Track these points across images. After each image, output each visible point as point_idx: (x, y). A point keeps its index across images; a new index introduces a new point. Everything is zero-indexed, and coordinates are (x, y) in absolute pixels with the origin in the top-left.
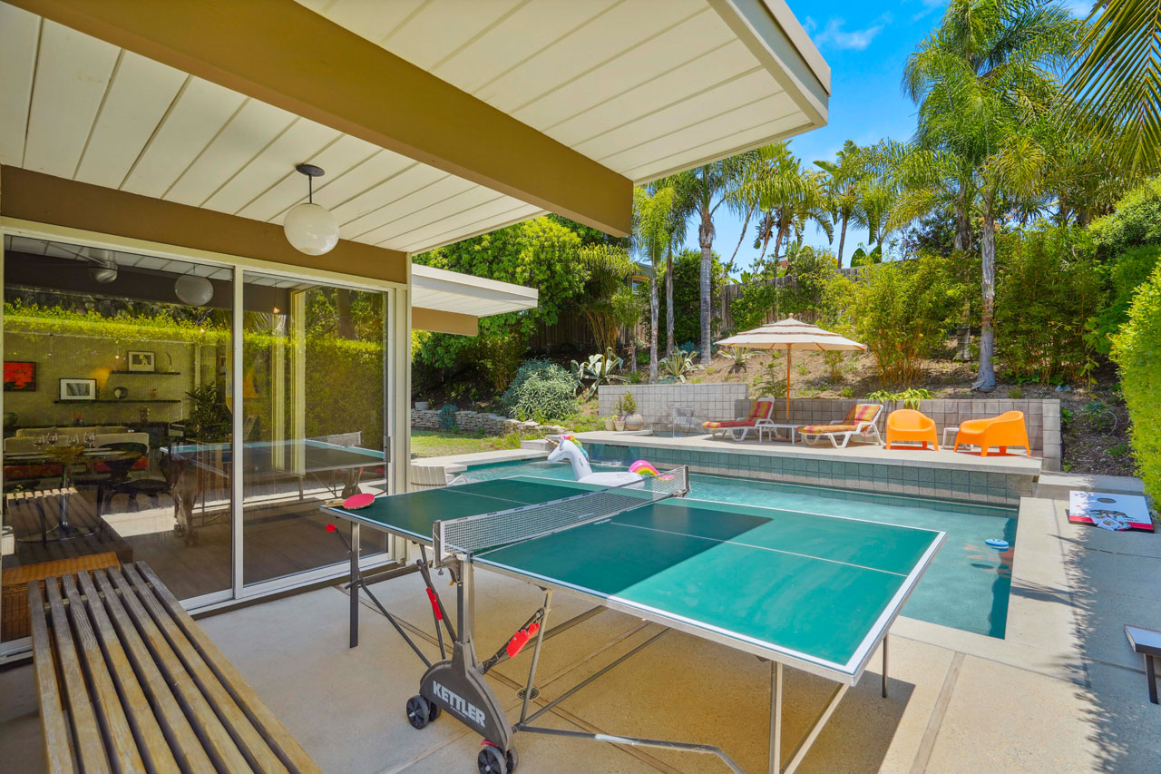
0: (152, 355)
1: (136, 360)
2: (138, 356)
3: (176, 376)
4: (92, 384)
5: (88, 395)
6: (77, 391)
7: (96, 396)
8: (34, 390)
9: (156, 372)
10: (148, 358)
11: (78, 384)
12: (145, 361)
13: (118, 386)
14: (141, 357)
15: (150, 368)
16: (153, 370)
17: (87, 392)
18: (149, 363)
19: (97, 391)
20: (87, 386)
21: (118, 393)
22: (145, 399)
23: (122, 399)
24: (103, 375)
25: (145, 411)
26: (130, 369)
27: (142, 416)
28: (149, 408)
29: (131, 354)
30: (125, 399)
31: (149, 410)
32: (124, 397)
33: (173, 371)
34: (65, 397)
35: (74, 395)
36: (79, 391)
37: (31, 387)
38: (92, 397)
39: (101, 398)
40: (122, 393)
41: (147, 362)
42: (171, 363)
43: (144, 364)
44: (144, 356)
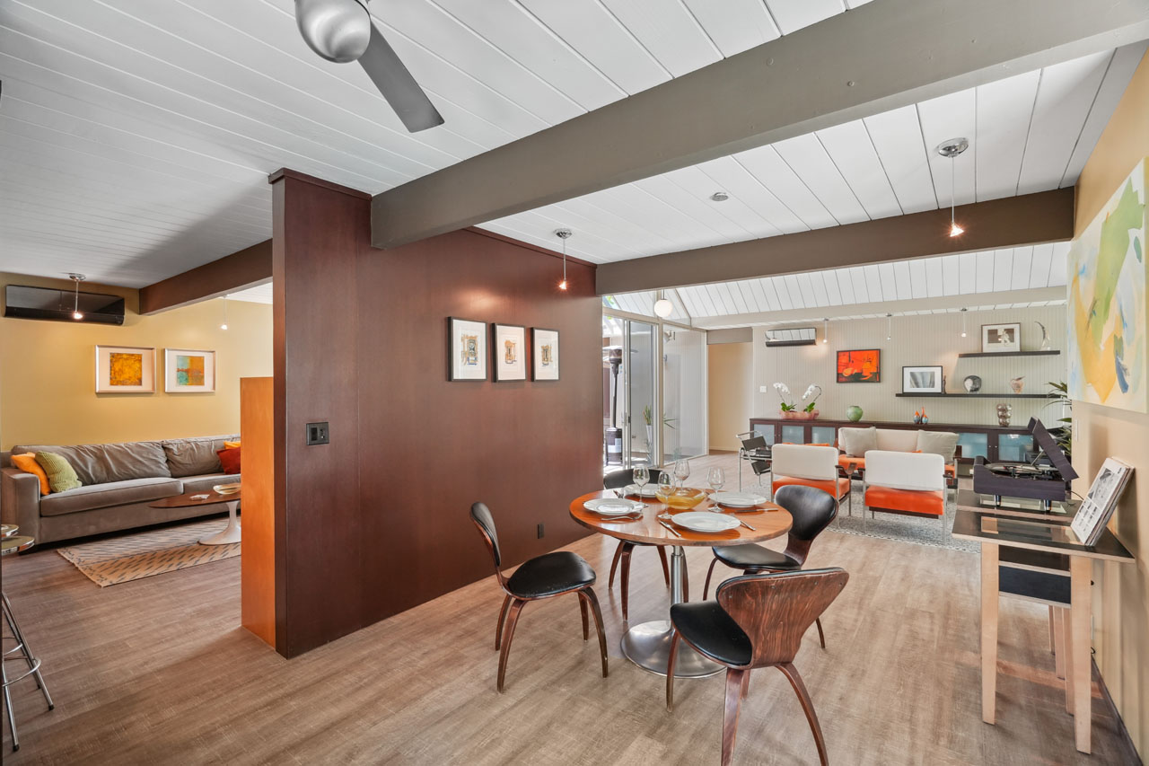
2: (996, 331)
3: (1054, 356)
4: (938, 371)
5: (933, 386)
6: (920, 381)
7: (943, 388)
8: (879, 382)
9: (1024, 353)
10: (1010, 332)
11: (922, 373)
12: (1006, 337)
13: (967, 376)
14: (1000, 333)
15: (1015, 347)
16: (1018, 349)
17: (932, 384)
18: (1012, 340)
19: (943, 382)
20: (933, 375)
21: (969, 384)
22: (1005, 393)
23: (975, 393)
24: (951, 360)
25: (1004, 410)
26: (985, 351)
27: (1000, 417)
28: (1010, 406)
29: (986, 329)
30: (978, 393)
31: (1010, 409)
32: (977, 390)
33: (1049, 349)
34: (908, 389)
35: (918, 386)
36: (923, 382)
37: (876, 377)
38: (937, 389)
39: (949, 391)
40: (974, 384)
41: (1010, 339)
42: (1044, 337)
43: (1005, 342)
44: (1005, 330)
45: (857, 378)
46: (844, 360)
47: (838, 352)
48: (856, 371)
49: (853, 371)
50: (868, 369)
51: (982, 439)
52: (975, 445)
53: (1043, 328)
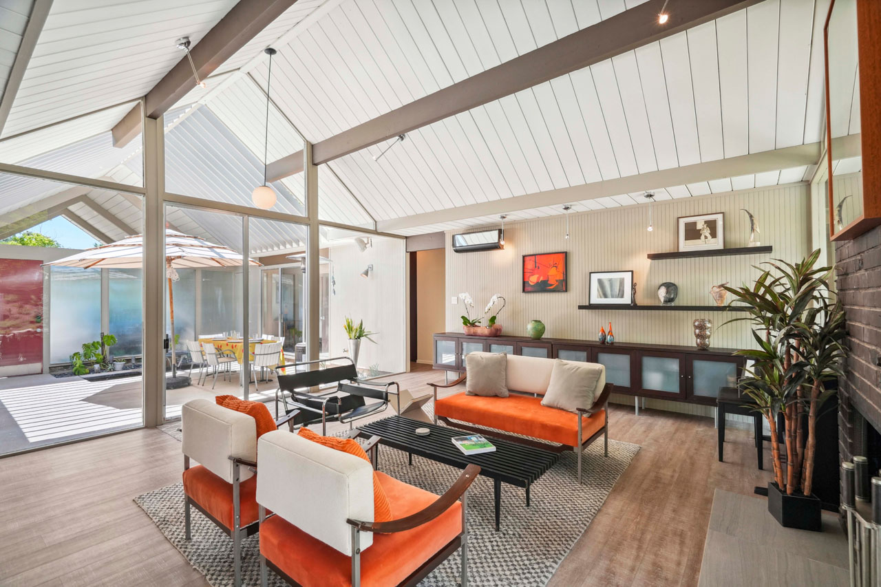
0: (719, 218)
1: (692, 233)
2: (695, 224)
4: (628, 278)
5: (622, 297)
6: (608, 290)
7: (633, 300)
8: (566, 291)
9: (727, 251)
10: (712, 225)
11: (610, 280)
12: (707, 232)
13: (661, 283)
14: (699, 226)
15: (717, 244)
16: (721, 247)
18: (714, 235)
19: (634, 290)
20: (622, 282)
21: (662, 294)
22: (706, 305)
23: (669, 305)
24: (642, 264)
25: (702, 327)
26: (682, 249)
27: (698, 336)
28: (709, 321)
29: (682, 222)
30: (673, 304)
31: (709, 325)
32: (671, 300)
33: (758, 244)
34: (596, 300)
35: (605, 296)
36: (611, 291)
37: (563, 286)
38: (627, 300)
39: (640, 302)
40: (667, 293)
41: (710, 234)
42: (753, 229)
43: (706, 237)
44: (706, 222)
45: (543, 287)
46: (530, 265)
47: (524, 257)
48: (541, 279)
49: (538, 278)
50: (554, 275)
51: (674, 366)
52: (667, 374)
53: (751, 216)
